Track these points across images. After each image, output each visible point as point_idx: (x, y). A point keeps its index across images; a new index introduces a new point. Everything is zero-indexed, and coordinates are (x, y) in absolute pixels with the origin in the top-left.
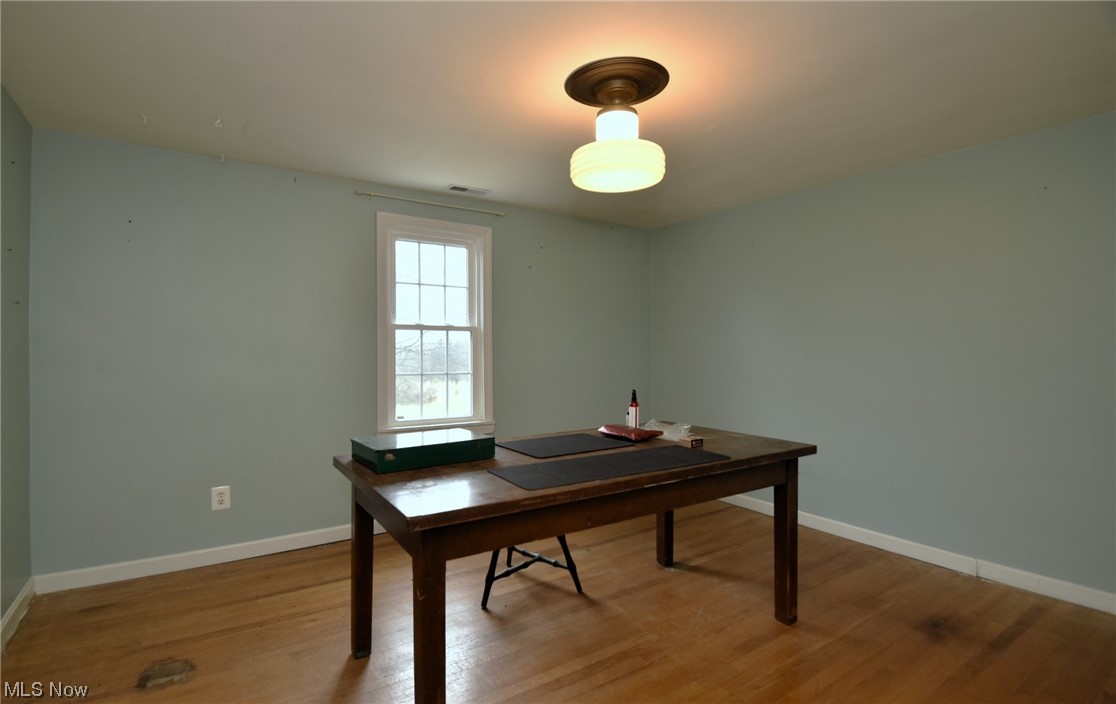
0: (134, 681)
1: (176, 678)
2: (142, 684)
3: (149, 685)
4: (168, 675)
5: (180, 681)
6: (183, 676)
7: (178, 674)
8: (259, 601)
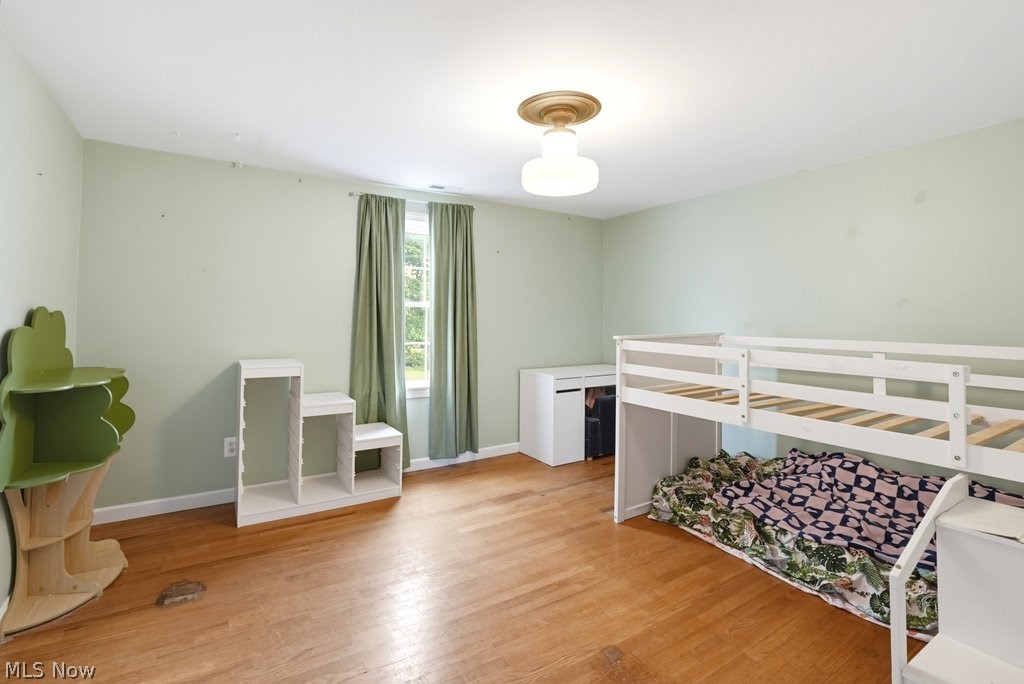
0: (154, 599)
1: (190, 597)
2: (160, 602)
3: (166, 602)
4: (182, 595)
5: (193, 600)
6: (195, 595)
7: (192, 593)
8: (261, 534)
